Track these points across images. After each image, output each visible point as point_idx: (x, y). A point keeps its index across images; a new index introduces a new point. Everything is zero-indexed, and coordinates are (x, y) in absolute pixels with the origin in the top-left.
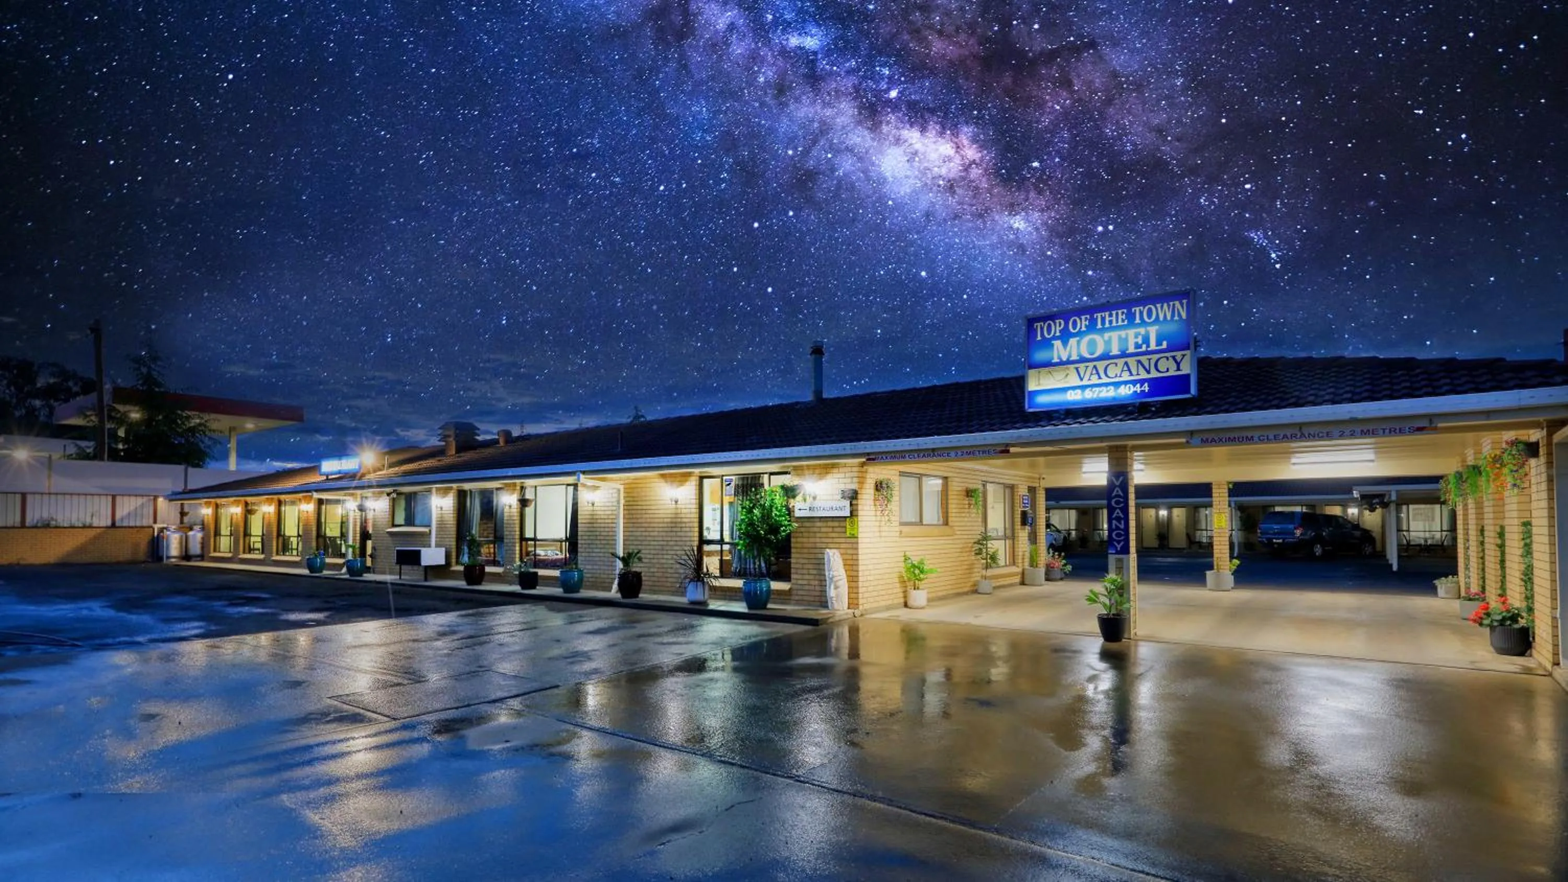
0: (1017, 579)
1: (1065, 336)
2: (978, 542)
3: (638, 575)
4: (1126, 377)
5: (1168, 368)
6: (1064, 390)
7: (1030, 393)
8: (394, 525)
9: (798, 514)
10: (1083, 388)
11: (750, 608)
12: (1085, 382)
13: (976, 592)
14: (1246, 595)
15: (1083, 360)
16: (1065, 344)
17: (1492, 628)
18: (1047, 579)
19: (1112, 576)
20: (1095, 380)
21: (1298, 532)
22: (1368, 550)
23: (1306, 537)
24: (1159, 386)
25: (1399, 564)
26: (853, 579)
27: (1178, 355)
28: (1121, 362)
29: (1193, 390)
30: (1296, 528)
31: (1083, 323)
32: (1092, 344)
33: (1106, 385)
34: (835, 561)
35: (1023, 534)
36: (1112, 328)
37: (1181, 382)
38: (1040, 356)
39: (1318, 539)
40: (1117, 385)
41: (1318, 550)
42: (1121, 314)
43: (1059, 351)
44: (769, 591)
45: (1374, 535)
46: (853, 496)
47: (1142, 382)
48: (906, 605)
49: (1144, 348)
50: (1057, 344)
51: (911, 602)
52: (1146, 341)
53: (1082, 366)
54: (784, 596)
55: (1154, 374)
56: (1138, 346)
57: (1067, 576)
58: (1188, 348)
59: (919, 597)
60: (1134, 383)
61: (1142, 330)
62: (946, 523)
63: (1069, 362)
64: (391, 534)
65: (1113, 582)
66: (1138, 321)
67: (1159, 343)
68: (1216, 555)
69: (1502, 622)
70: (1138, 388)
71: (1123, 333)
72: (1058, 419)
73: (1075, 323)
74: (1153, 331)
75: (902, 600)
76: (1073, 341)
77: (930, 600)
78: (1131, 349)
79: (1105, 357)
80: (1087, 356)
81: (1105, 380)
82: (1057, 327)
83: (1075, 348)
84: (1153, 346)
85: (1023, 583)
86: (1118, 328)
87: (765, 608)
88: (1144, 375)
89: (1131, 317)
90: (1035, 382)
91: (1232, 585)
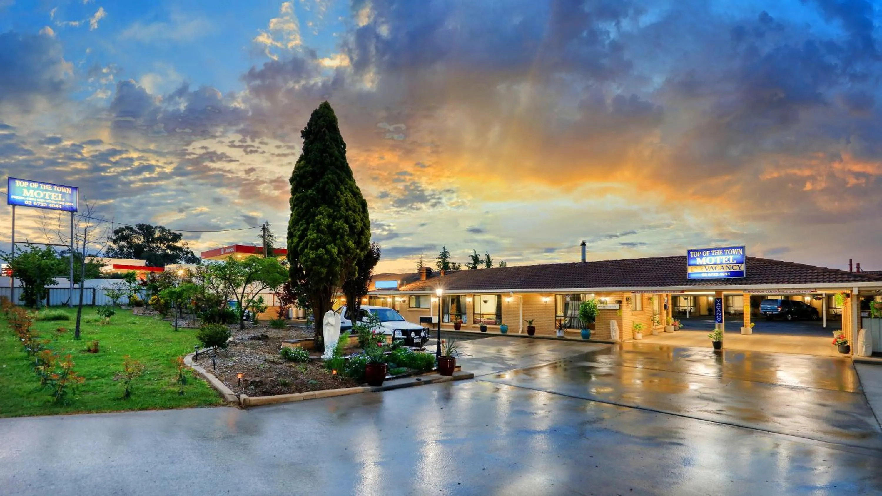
0: (663, 330)
1: (701, 257)
2: (652, 316)
3: (534, 328)
4: (722, 270)
5: (736, 268)
6: (701, 273)
7: (689, 273)
8: (410, 307)
9: (598, 308)
10: (707, 273)
11: (583, 338)
12: (708, 271)
13: (651, 334)
14: (757, 336)
15: (707, 264)
16: (701, 259)
17: (839, 346)
18: (674, 330)
19: (716, 329)
20: (712, 270)
21: (780, 309)
22: (815, 317)
23: (784, 311)
24: (733, 273)
25: (826, 325)
26: (621, 330)
27: (740, 265)
28: (720, 266)
29: (745, 276)
30: (778, 307)
31: (707, 253)
32: (710, 260)
33: (716, 272)
34: (614, 324)
35: (665, 312)
36: (717, 255)
37: (740, 273)
38: (692, 262)
39: (789, 312)
40: (719, 272)
41: (789, 317)
42: (721, 252)
43: (699, 261)
44: (590, 333)
45: (818, 310)
46: (620, 302)
47: (728, 272)
48: (634, 338)
49: (728, 262)
50: (699, 259)
51: (636, 337)
52: (729, 260)
53: (707, 266)
54: (594, 334)
55: (732, 270)
56: (726, 261)
57: (680, 329)
58: (743, 263)
59: (639, 336)
60: (725, 272)
61: (728, 257)
62: (642, 310)
63: (702, 265)
64: (409, 311)
65: (717, 331)
66: (726, 254)
67: (733, 261)
68: (745, 319)
69: (841, 344)
70: (726, 274)
71: (721, 257)
72: (699, 282)
73: (705, 253)
74: (731, 257)
75: (632, 337)
76: (704, 259)
77: (643, 336)
78: (724, 262)
79: (715, 264)
80: (709, 263)
81: (715, 271)
82: (698, 254)
83: (704, 261)
84: (731, 262)
85: (665, 331)
86: (719, 255)
87: (588, 338)
88: (728, 270)
89: (724, 252)
90: (690, 270)
91: (751, 332)
